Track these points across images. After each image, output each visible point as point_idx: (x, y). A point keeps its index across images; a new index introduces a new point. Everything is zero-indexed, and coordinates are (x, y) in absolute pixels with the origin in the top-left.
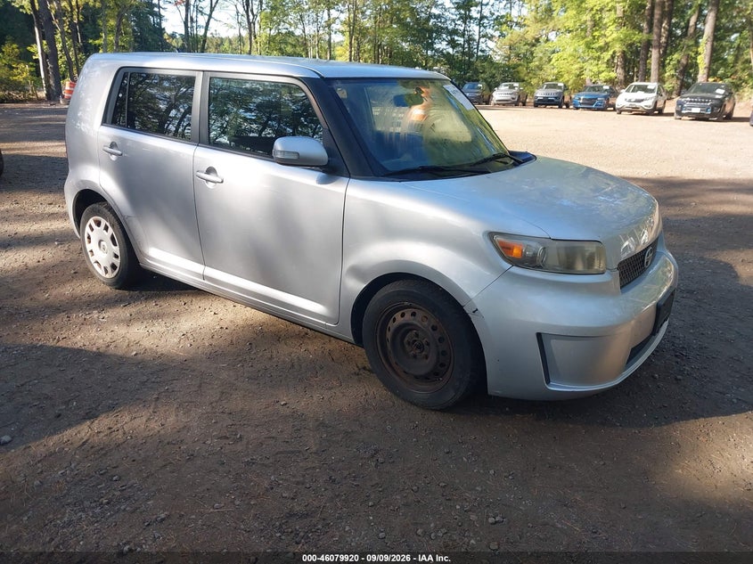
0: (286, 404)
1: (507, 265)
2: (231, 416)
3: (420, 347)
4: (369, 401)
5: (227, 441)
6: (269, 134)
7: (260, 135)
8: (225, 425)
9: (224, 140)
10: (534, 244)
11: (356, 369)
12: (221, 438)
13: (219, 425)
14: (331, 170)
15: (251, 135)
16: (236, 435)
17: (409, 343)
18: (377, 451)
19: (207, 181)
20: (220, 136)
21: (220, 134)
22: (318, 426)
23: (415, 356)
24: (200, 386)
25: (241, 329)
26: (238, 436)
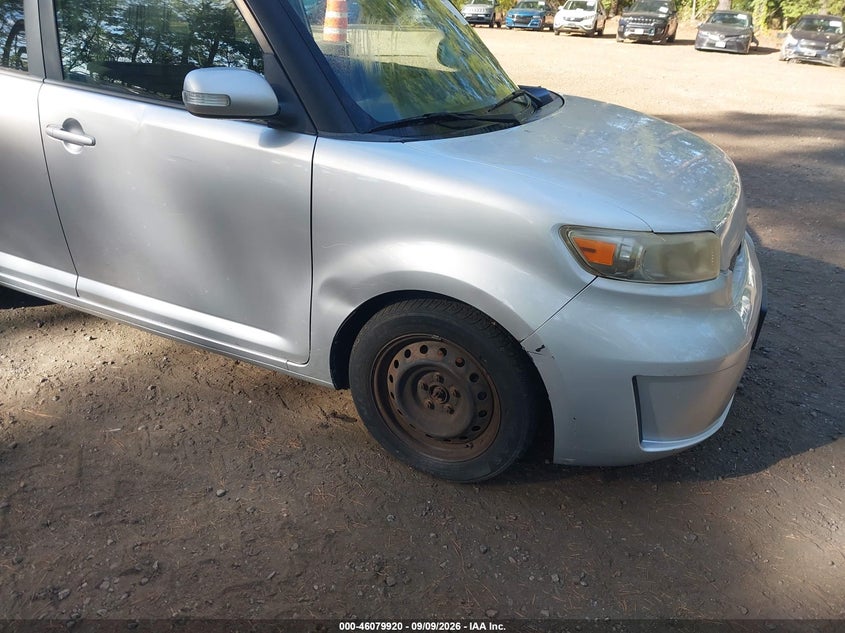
0: (224, 494)
1: (588, 277)
2: (138, 527)
3: (444, 396)
4: (352, 472)
5: (135, 579)
6: (143, 58)
7: (133, 59)
8: (130, 546)
9: (82, 69)
10: (630, 242)
11: (322, 417)
12: (126, 573)
13: (120, 547)
14: (283, 123)
15: (120, 59)
16: (151, 564)
17: (425, 387)
18: (381, 565)
19: (67, 141)
20: (74, 63)
21: (75, 61)
22: (282, 528)
23: (432, 406)
24: (80, 475)
25: (136, 363)
26: (155, 566)
